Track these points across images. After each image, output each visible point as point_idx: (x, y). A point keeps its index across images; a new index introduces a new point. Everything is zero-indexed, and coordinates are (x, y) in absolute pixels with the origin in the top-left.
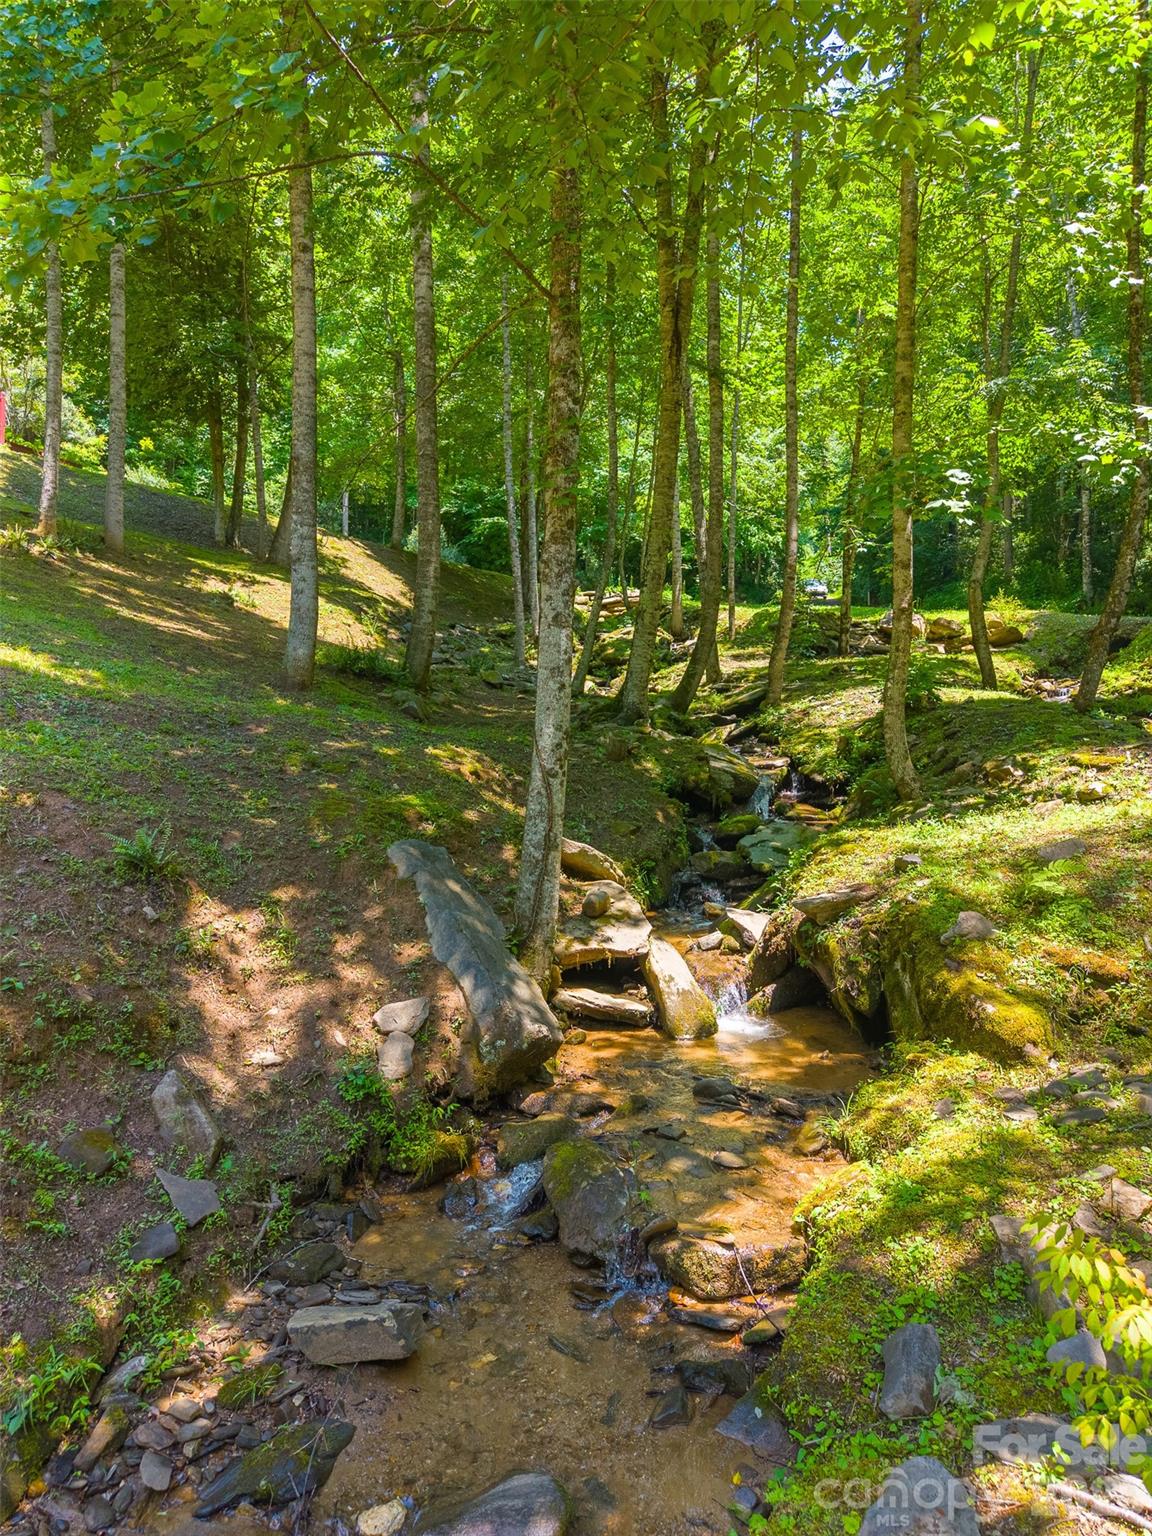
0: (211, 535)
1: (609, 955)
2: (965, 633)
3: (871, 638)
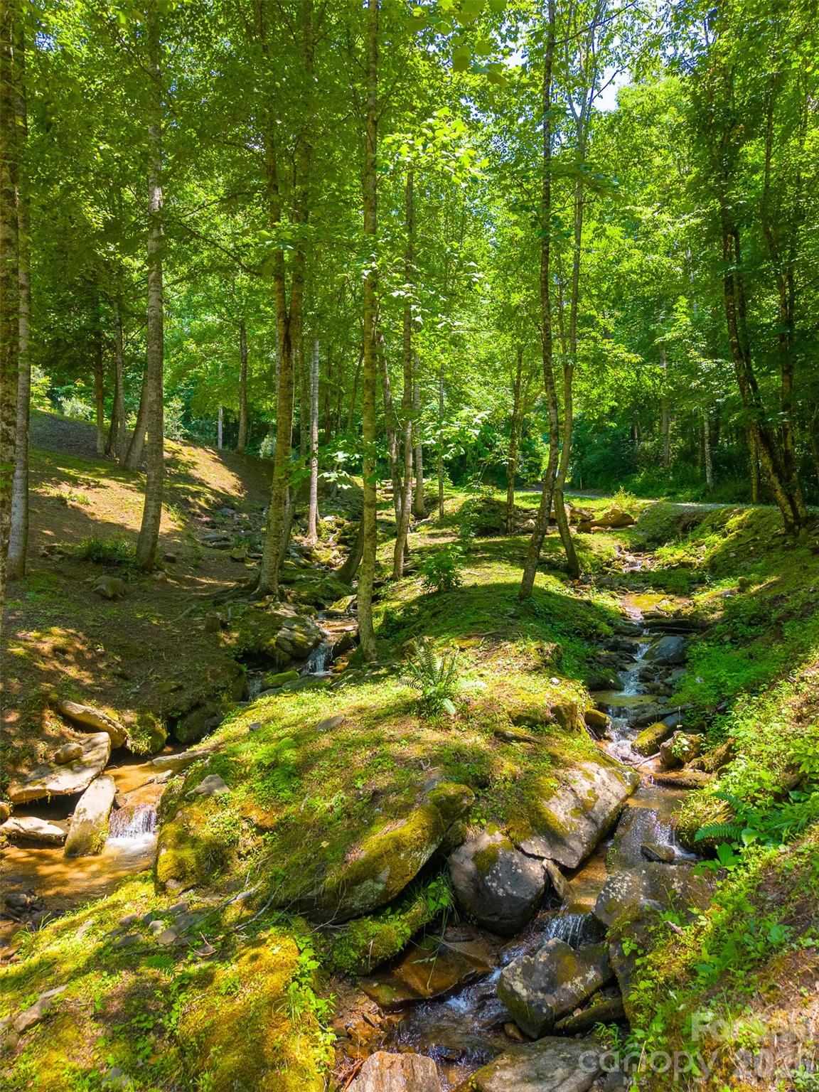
0: (95, 449)
1: (49, 794)
2: (593, 518)
3: (531, 521)
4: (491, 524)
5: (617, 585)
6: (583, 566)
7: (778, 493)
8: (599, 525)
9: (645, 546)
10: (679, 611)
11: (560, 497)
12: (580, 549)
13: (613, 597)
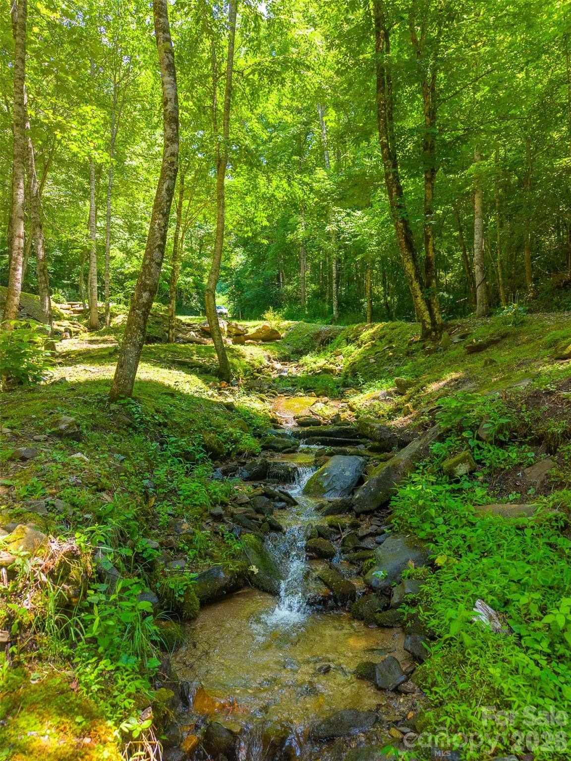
2: (247, 332)
3: (192, 333)
4: (154, 334)
5: (266, 387)
6: (235, 371)
7: (419, 300)
8: (251, 339)
9: (289, 357)
10: (338, 415)
11: (211, 297)
12: (233, 357)
13: (263, 400)
